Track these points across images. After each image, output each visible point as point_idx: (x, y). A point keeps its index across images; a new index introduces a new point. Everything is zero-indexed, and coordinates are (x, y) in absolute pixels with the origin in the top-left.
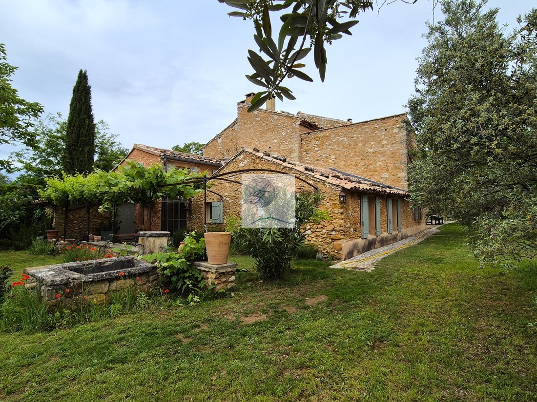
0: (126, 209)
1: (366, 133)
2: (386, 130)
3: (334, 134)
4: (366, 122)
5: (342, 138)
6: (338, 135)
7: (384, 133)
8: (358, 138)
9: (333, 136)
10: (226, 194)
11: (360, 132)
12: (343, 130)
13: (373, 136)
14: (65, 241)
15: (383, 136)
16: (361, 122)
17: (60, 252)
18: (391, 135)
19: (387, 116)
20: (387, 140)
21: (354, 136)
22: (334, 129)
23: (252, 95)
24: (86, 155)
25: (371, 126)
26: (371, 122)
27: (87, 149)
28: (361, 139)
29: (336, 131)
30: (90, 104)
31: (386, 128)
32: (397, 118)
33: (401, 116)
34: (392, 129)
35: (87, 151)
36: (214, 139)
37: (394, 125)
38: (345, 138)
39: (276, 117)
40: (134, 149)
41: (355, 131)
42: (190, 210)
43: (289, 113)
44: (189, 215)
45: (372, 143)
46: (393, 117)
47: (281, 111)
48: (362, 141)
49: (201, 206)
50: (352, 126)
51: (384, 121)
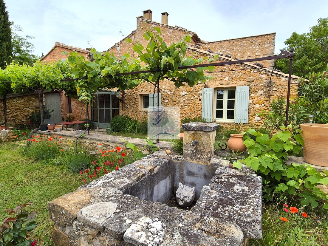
0: (53, 100)
1: (244, 46)
2: (259, 45)
3: (219, 46)
4: (245, 38)
5: (225, 49)
6: (222, 47)
7: (258, 47)
8: (238, 50)
9: (218, 47)
10: (164, 87)
11: (239, 46)
12: (226, 43)
13: (249, 49)
14: (6, 129)
15: (257, 49)
16: (240, 38)
17: (3, 140)
18: (263, 49)
19: (261, 34)
20: (260, 52)
21: (235, 48)
22: (219, 43)
23: (149, 12)
24: (6, 50)
25: (248, 41)
26: (249, 38)
27: (5, 44)
28: (240, 51)
29: (221, 44)
30: (3, 2)
31: (260, 44)
32: (269, 36)
33: (272, 35)
34: (265, 44)
35: (5, 46)
36: (113, 47)
37: (266, 41)
38: (228, 50)
39: (171, 31)
40: (56, 47)
41: (235, 45)
42: (123, 101)
43: (182, 28)
44: (122, 104)
45: (249, 54)
46: (266, 35)
47: (176, 26)
48: (241, 52)
49: (136, 97)
50: (234, 40)
51: (258, 38)
